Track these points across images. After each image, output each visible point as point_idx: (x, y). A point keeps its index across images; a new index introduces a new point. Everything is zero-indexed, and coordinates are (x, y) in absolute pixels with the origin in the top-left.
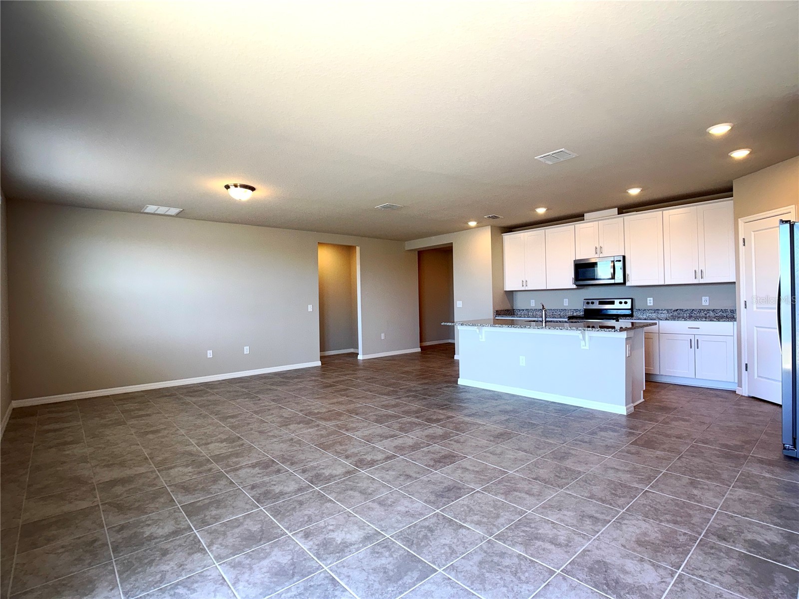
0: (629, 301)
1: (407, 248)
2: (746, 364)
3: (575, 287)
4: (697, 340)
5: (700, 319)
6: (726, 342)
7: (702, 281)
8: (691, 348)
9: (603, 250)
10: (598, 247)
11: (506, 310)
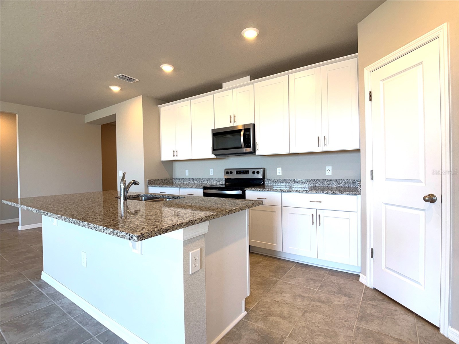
0: (261, 171)
1: (87, 121)
2: (372, 250)
3: (213, 156)
4: (319, 216)
5: (322, 192)
6: (349, 219)
7: (325, 149)
8: (313, 224)
9: (236, 119)
10: (232, 116)
11: (162, 180)
